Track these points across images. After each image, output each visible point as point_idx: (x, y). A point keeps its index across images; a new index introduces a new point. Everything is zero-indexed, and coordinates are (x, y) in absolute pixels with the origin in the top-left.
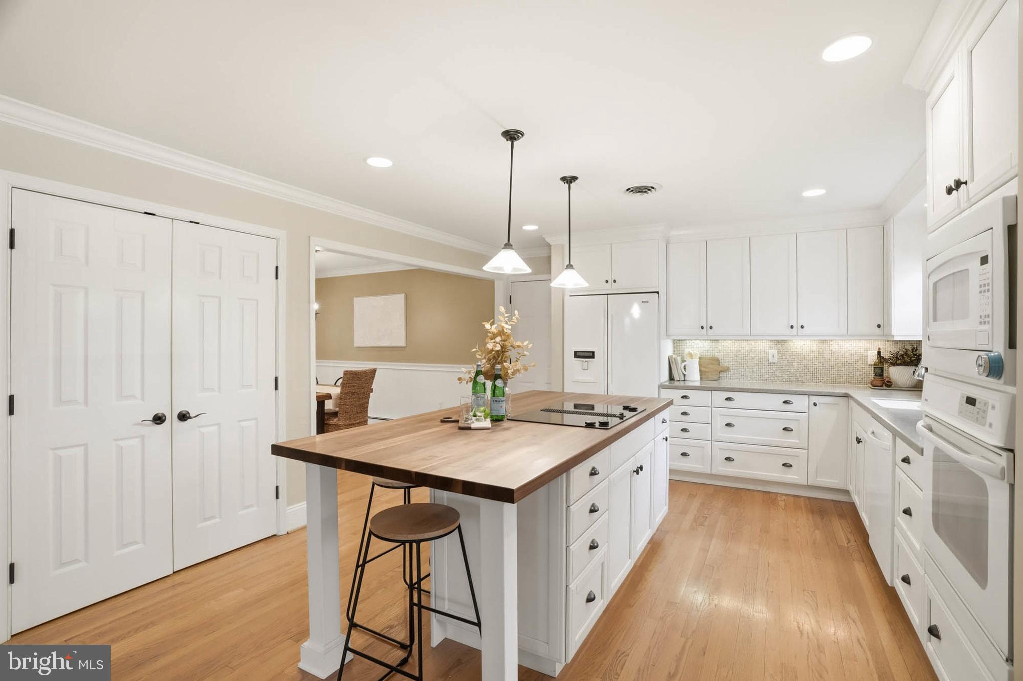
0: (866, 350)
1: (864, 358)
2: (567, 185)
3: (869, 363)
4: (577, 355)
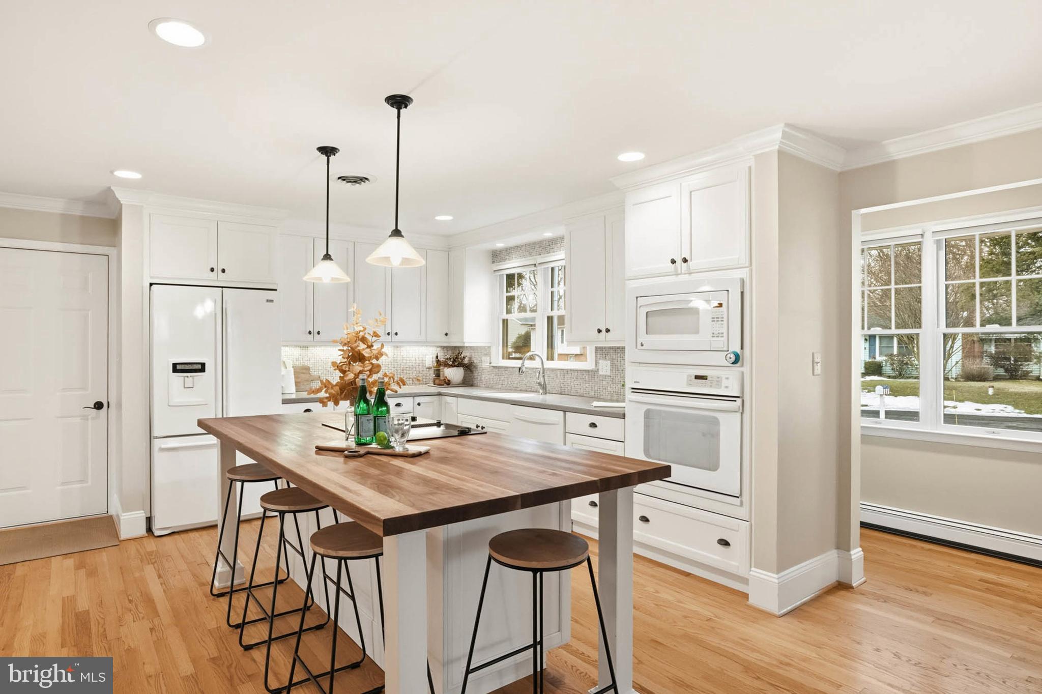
0: (425, 356)
1: (423, 362)
3: (427, 366)
4: (176, 368)
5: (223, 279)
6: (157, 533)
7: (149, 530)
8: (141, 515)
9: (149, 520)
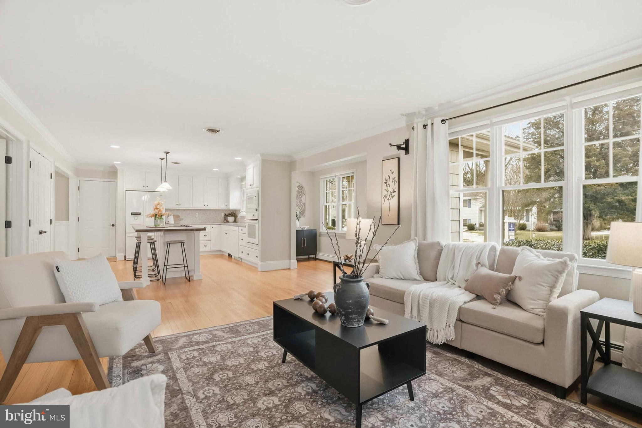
2: (161, 160)
4: (132, 214)
5: (147, 189)
6: (127, 260)
7: (125, 260)
8: (123, 255)
9: (125, 256)
